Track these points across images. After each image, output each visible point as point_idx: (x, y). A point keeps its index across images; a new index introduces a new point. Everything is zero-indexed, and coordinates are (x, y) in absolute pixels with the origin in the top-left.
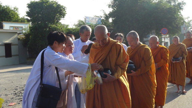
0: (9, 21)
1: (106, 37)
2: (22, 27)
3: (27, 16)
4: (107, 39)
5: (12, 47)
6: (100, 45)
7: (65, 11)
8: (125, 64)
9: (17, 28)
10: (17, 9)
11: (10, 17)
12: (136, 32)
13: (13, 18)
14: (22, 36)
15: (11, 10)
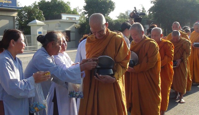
0: (64, 13)
1: (103, 29)
2: (75, 18)
3: (84, 9)
4: (105, 30)
5: (71, 33)
6: (96, 38)
7: (115, 6)
8: (125, 61)
9: (71, 18)
10: (69, 3)
11: (64, 9)
12: (141, 25)
13: (66, 10)
14: (78, 25)
15: (65, 4)
